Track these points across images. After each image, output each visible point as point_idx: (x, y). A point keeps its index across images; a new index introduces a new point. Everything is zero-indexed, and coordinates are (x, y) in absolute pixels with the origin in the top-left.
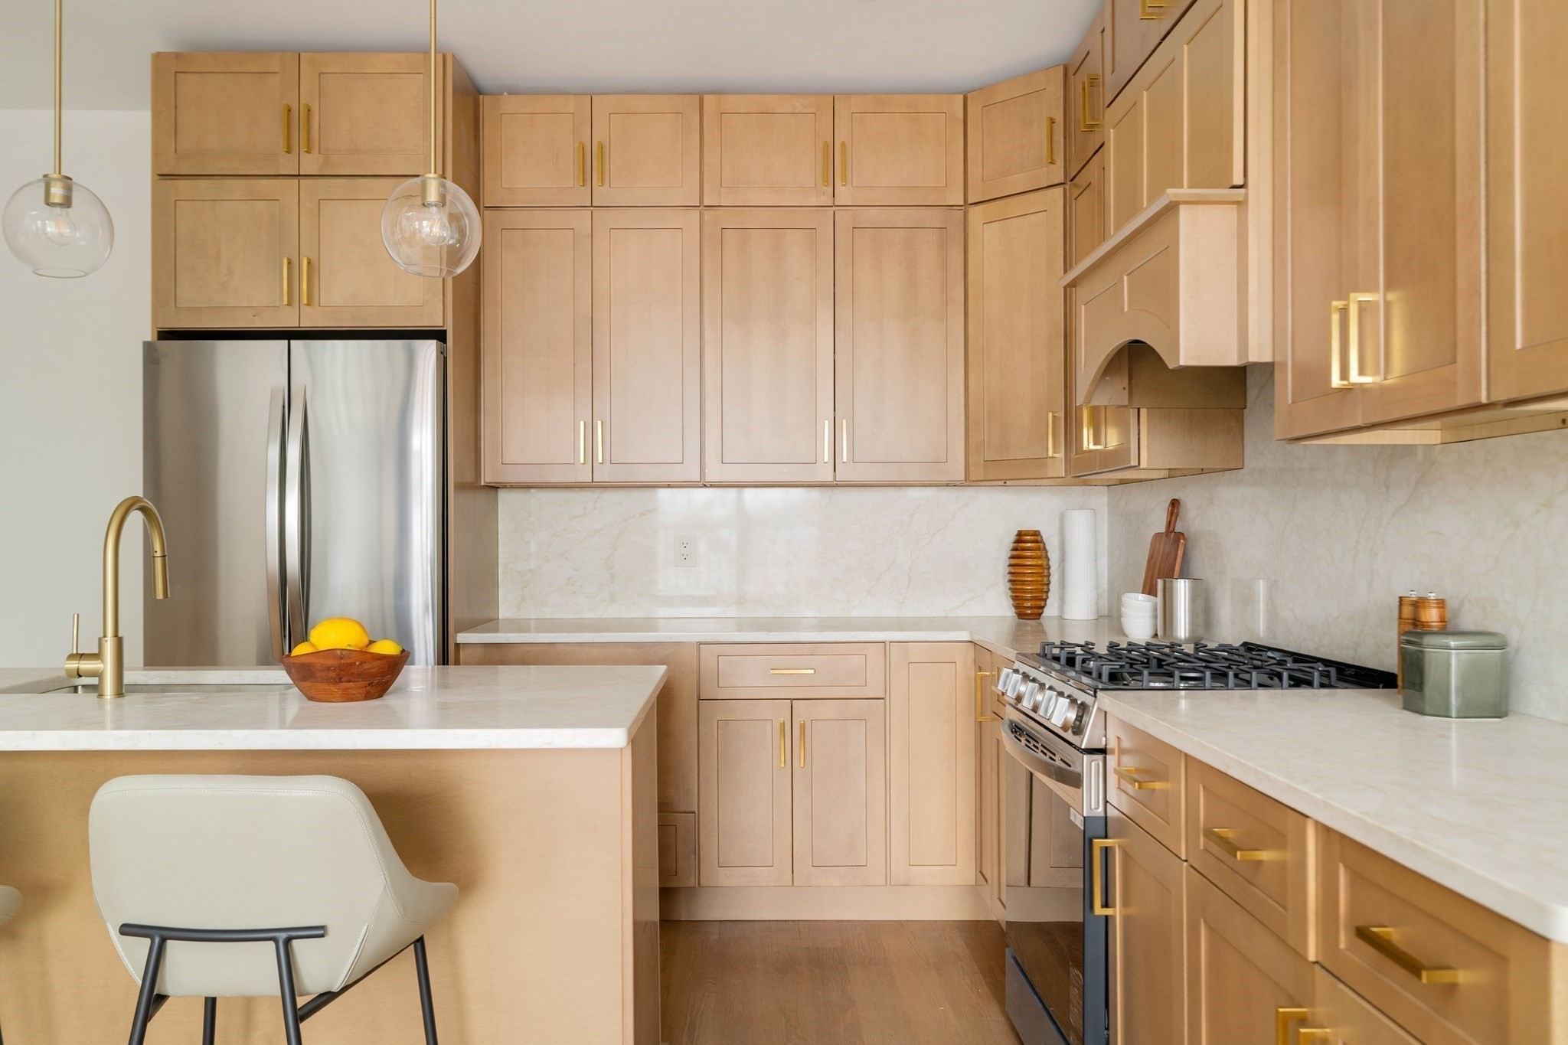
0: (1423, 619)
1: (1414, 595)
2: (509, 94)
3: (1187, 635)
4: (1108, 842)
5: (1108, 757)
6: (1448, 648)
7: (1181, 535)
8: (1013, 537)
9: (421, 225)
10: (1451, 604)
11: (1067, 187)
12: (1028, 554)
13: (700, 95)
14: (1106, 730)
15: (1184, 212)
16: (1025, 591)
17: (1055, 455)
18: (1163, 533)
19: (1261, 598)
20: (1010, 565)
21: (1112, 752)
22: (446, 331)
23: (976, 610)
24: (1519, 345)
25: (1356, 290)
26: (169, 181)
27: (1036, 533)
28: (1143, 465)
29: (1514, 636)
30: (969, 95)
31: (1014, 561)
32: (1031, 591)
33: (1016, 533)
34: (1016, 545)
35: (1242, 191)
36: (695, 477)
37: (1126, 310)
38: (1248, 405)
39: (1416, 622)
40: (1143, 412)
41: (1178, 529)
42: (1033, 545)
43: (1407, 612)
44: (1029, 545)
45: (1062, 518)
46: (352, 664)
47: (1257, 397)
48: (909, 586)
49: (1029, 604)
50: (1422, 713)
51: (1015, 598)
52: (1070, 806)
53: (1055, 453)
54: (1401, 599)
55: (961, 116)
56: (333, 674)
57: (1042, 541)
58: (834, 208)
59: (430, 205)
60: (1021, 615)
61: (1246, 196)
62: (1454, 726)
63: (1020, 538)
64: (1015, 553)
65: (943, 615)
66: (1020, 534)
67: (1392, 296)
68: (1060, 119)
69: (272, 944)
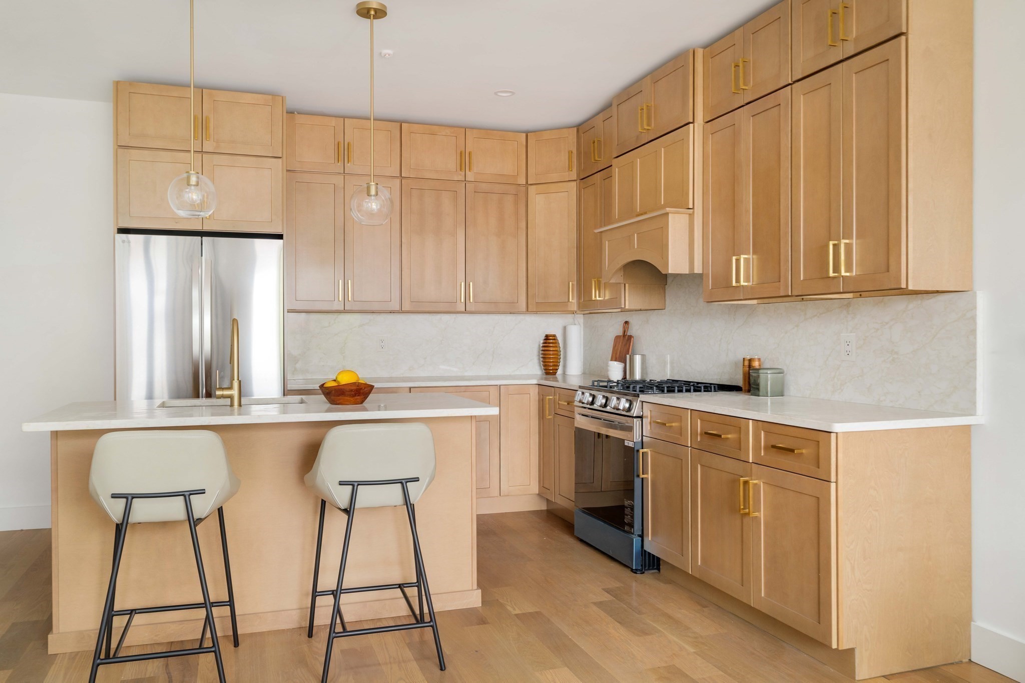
0: (753, 365)
1: (748, 357)
2: (298, 114)
3: (640, 378)
4: (645, 450)
5: (644, 419)
6: (767, 373)
7: (630, 337)
8: (543, 338)
9: (371, 205)
10: (762, 360)
11: (578, 182)
12: (551, 345)
13: (401, 122)
14: (642, 409)
15: (670, 216)
16: (550, 362)
17: (573, 301)
18: (620, 336)
19: (668, 362)
20: (542, 350)
21: (647, 417)
22: (282, 235)
23: (524, 371)
24: (802, 279)
25: (743, 254)
26: (126, 150)
27: (554, 336)
28: (627, 307)
29: (785, 369)
30: (529, 134)
31: (544, 349)
32: (553, 362)
33: (544, 335)
34: (545, 341)
35: (692, 210)
36: (397, 308)
37: (636, 247)
38: (668, 284)
39: (750, 366)
40: (627, 285)
41: (629, 334)
42: (553, 341)
43: (747, 363)
44: (551, 341)
45: (565, 328)
46: (362, 389)
47: (672, 281)
48: (493, 361)
49: (551, 368)
50: (759, 396)
51: (545, 366)
52: (624, 440)
53: (573, 300)
54: (744, 359)
55: (525, 143)
56: (353, 393)
57: (557, 340)
58: (465, 182)
59: (371, 196)
60: (547, 373)
61: (694, 212)
62: (769, 400)
63: (547, 337)
64: (544, 345)
65: (509, 374)
66: (547, 336)
67: (754, 257)
68: (575, 151)
69: (400, 484)
